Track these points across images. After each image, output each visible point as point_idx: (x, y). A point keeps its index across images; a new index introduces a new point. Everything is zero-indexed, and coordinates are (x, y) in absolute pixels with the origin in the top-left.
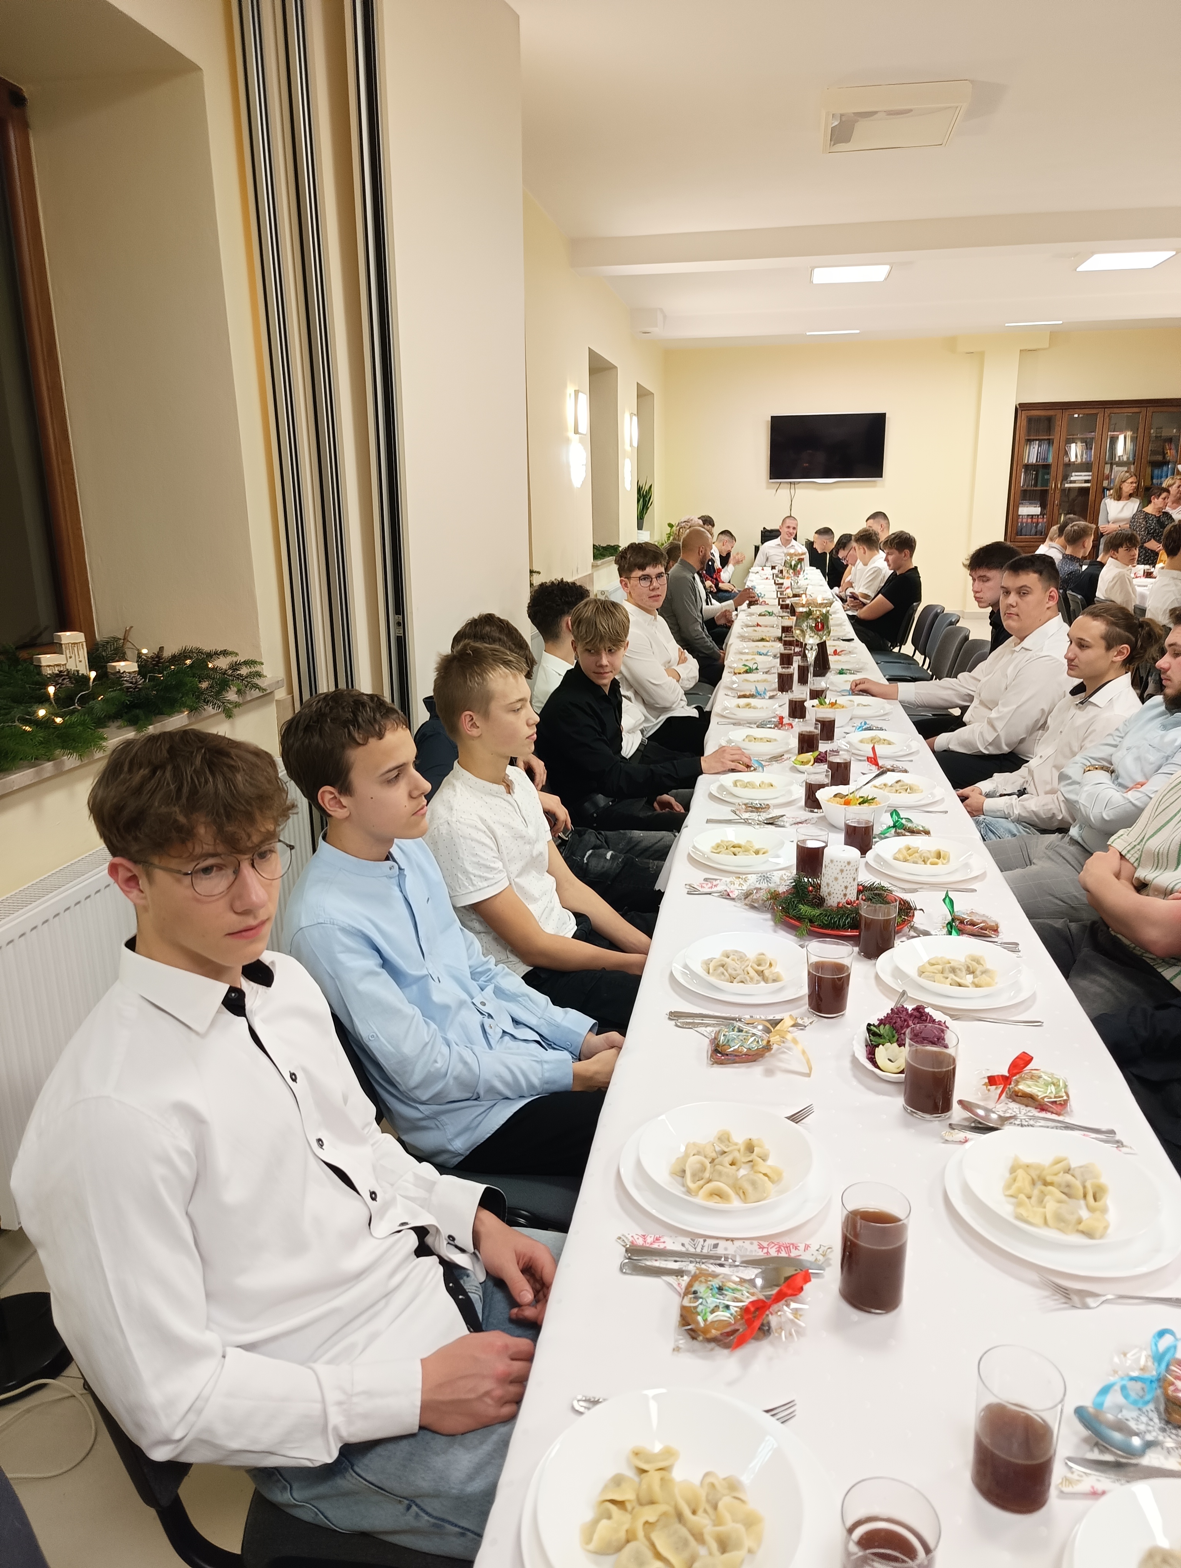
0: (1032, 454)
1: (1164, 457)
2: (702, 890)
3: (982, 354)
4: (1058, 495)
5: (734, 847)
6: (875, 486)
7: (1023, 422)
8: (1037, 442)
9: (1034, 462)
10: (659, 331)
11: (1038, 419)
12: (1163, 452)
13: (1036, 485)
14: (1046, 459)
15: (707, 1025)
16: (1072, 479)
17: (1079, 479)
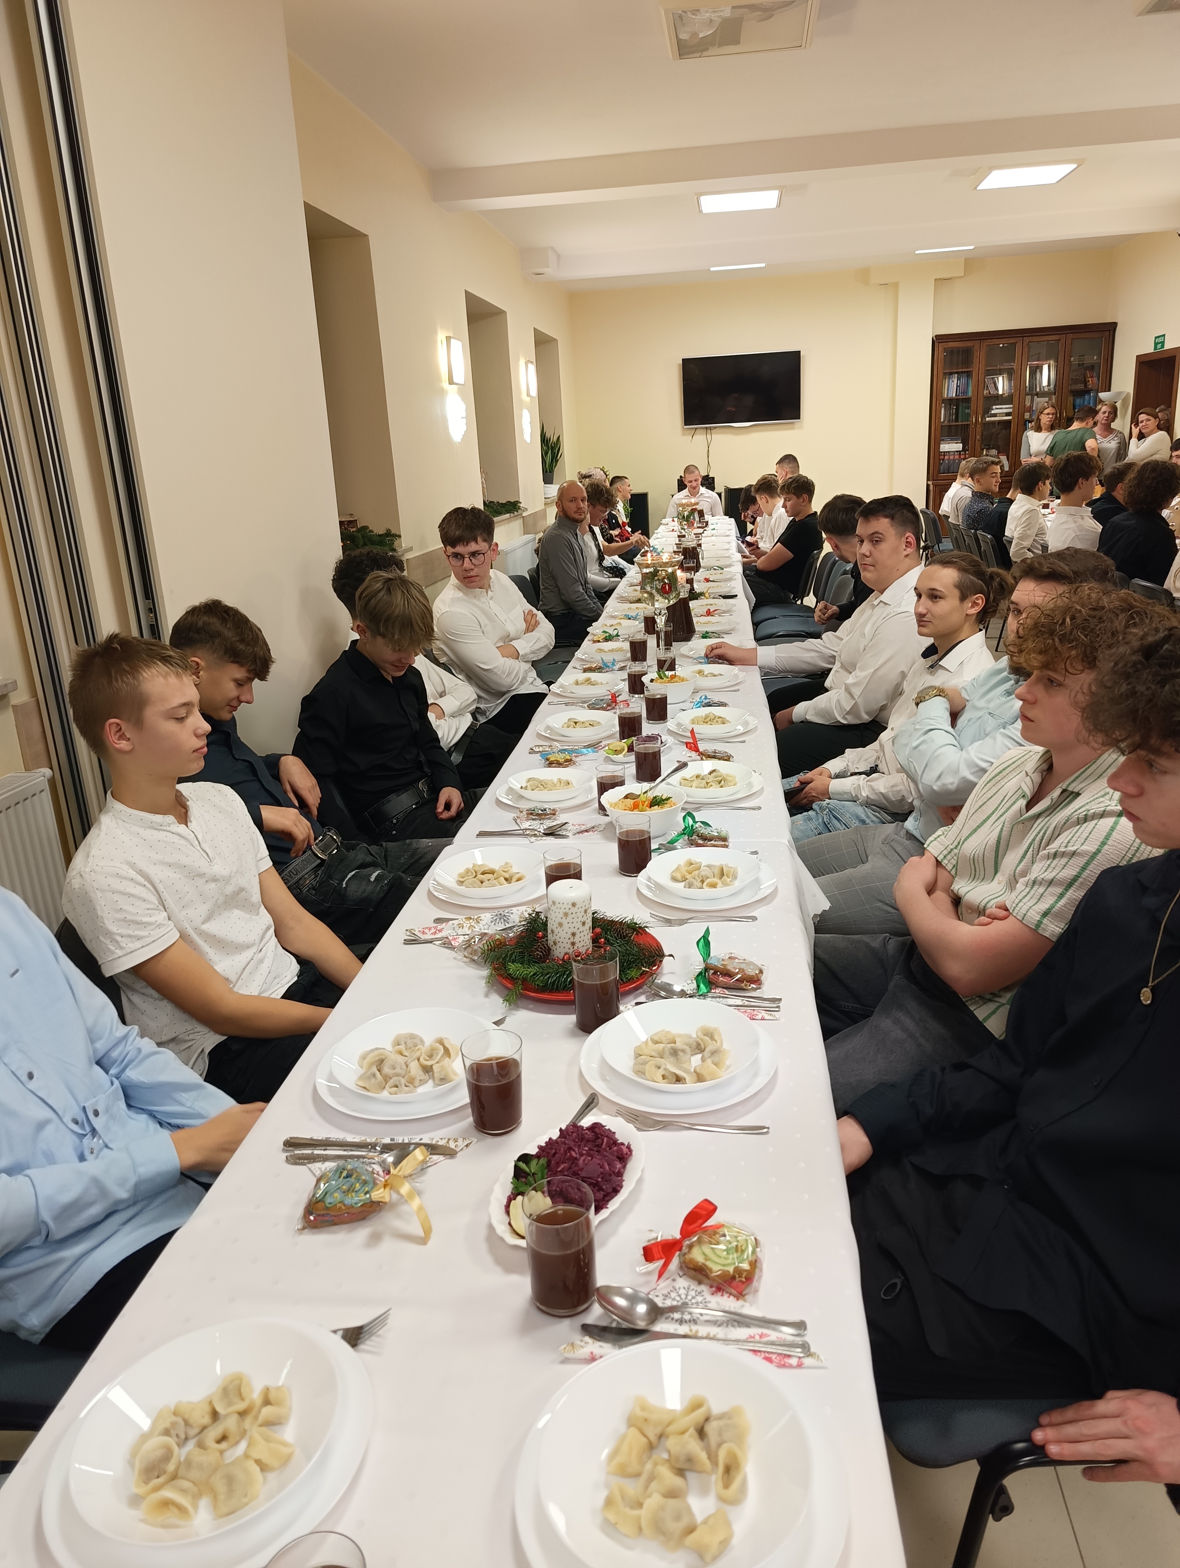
0: (952, 388)
1: (1086, 386)
2: (423, 937)
3: (896, 285)
4: (979, 430)
5: (483, 873)
6: (793, 429)
7: (941, 354)
8: (956, 375)
9: (954, 395)
10: (551, 271)
11: (958, 351)
12: (1085, 380)
13: (957, 420)
14: (965, 392)
15: (325, 1159)
16: (993, 412)
17: (1000, 412)
